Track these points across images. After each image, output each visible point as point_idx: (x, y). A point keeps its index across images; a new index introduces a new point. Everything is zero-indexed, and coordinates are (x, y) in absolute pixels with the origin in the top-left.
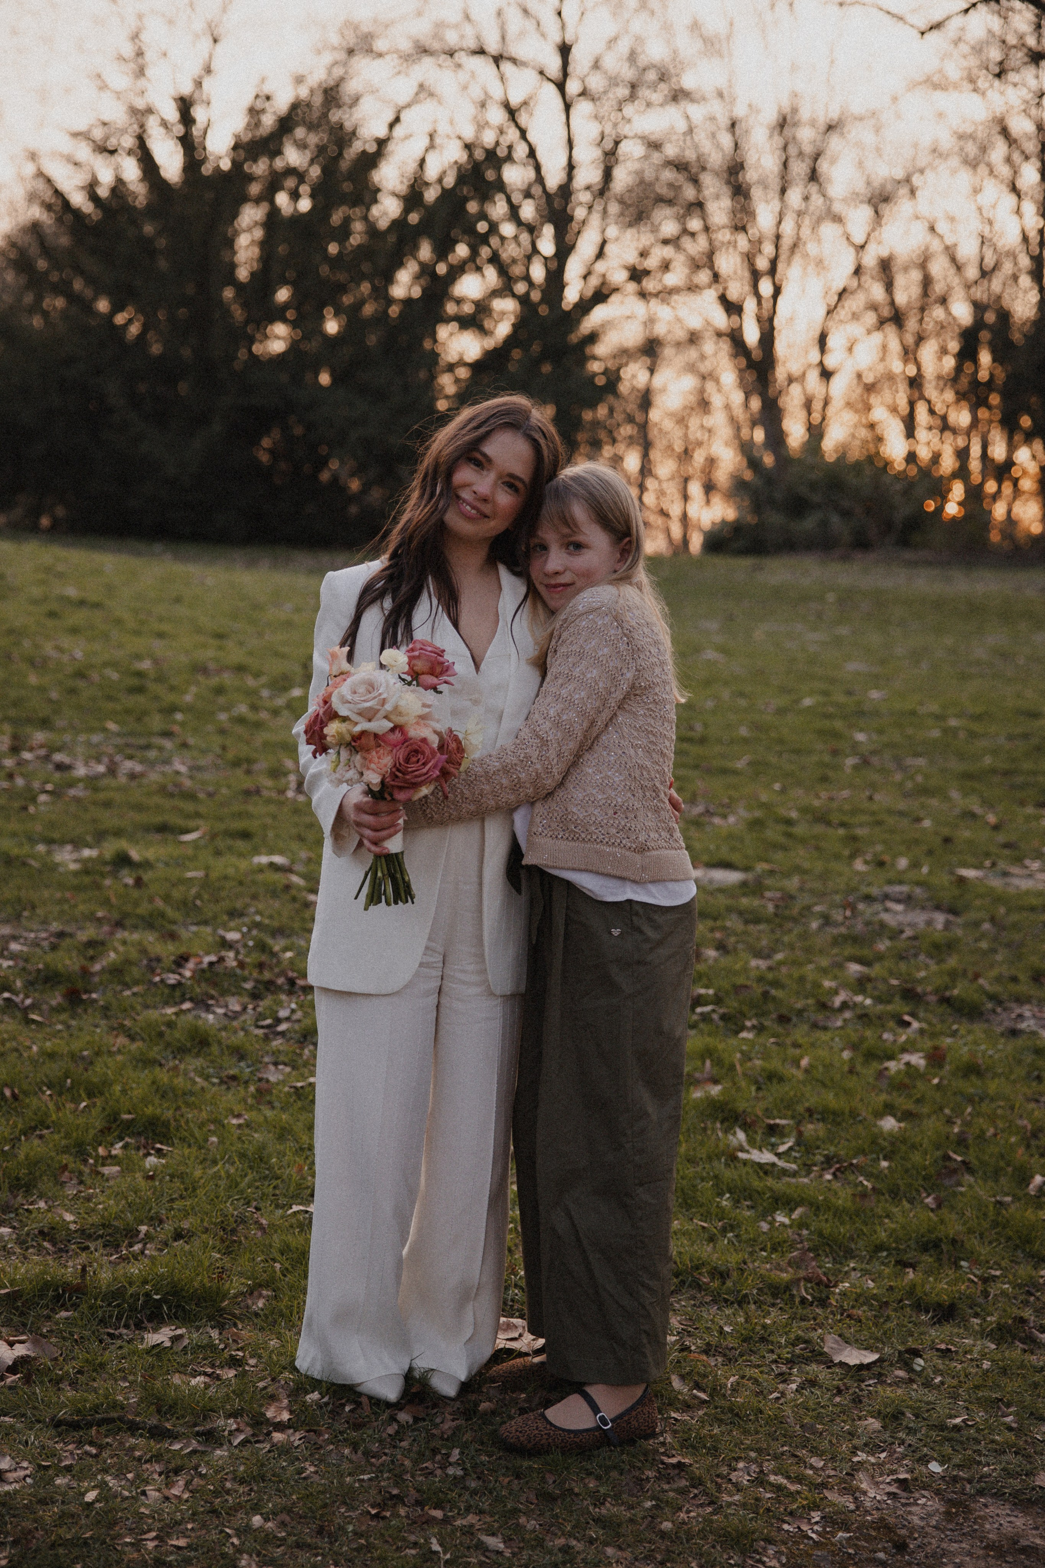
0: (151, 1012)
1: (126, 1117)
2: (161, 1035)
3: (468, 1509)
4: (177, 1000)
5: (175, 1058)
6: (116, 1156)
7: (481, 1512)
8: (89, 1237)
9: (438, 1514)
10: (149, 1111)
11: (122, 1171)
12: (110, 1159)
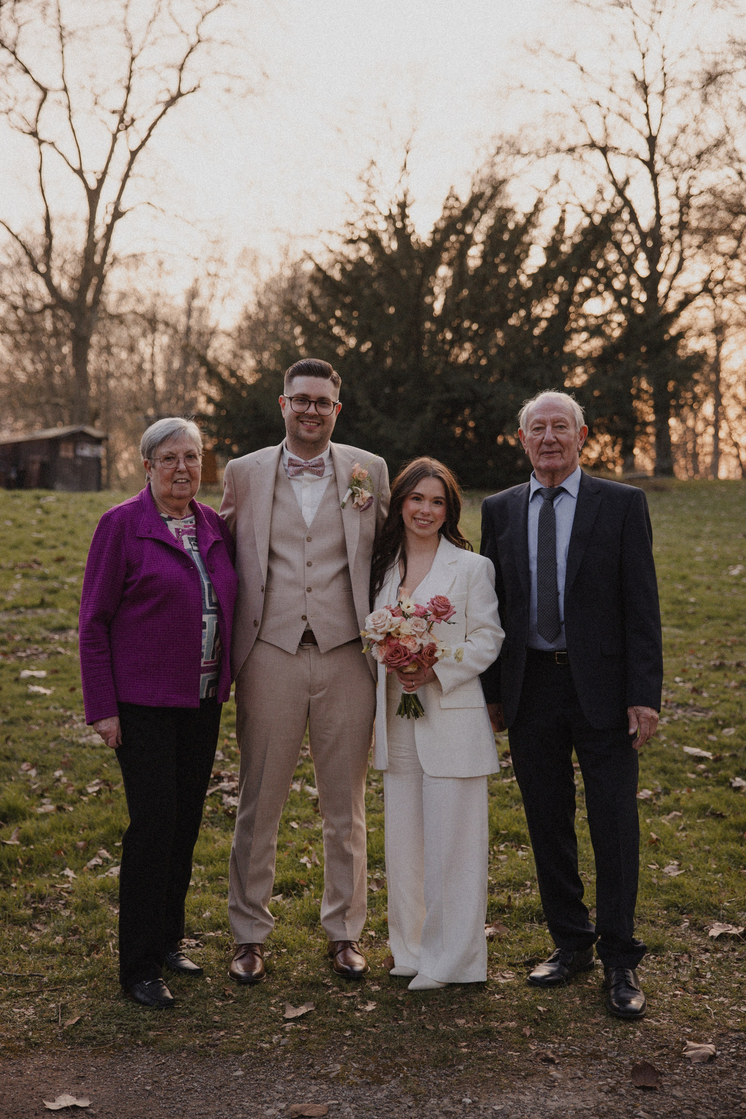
0: (497, 782)
1: (503, 832)
2: (507, 792)
3: (720, 996)
4: (509, 775)
5: (516, 805)
6: (502, 851)
7: (726, 997)
8: (503, 886)
9: (707, 997)
10: (514, 829)
11: (509, 857)
12: (502, 852)
